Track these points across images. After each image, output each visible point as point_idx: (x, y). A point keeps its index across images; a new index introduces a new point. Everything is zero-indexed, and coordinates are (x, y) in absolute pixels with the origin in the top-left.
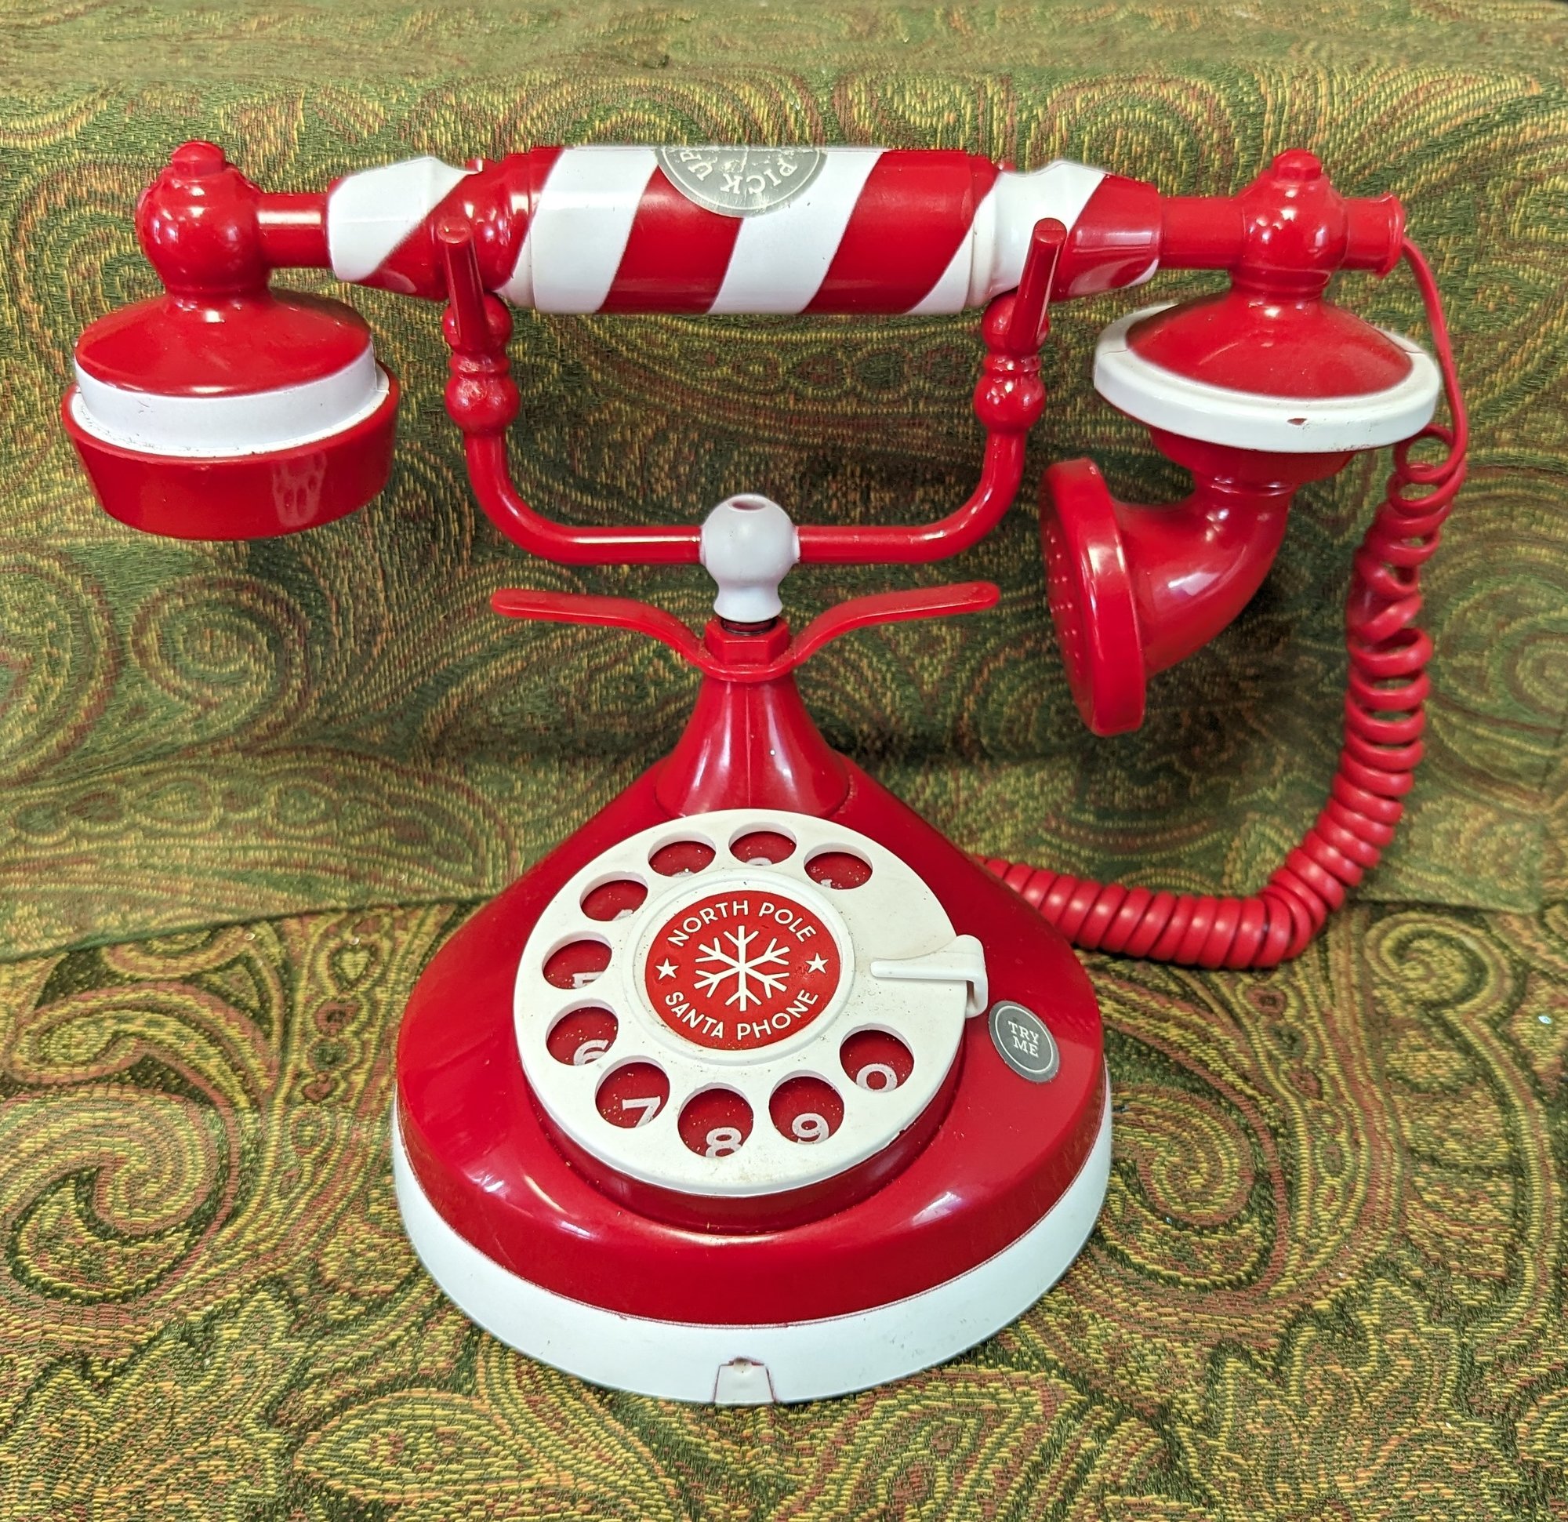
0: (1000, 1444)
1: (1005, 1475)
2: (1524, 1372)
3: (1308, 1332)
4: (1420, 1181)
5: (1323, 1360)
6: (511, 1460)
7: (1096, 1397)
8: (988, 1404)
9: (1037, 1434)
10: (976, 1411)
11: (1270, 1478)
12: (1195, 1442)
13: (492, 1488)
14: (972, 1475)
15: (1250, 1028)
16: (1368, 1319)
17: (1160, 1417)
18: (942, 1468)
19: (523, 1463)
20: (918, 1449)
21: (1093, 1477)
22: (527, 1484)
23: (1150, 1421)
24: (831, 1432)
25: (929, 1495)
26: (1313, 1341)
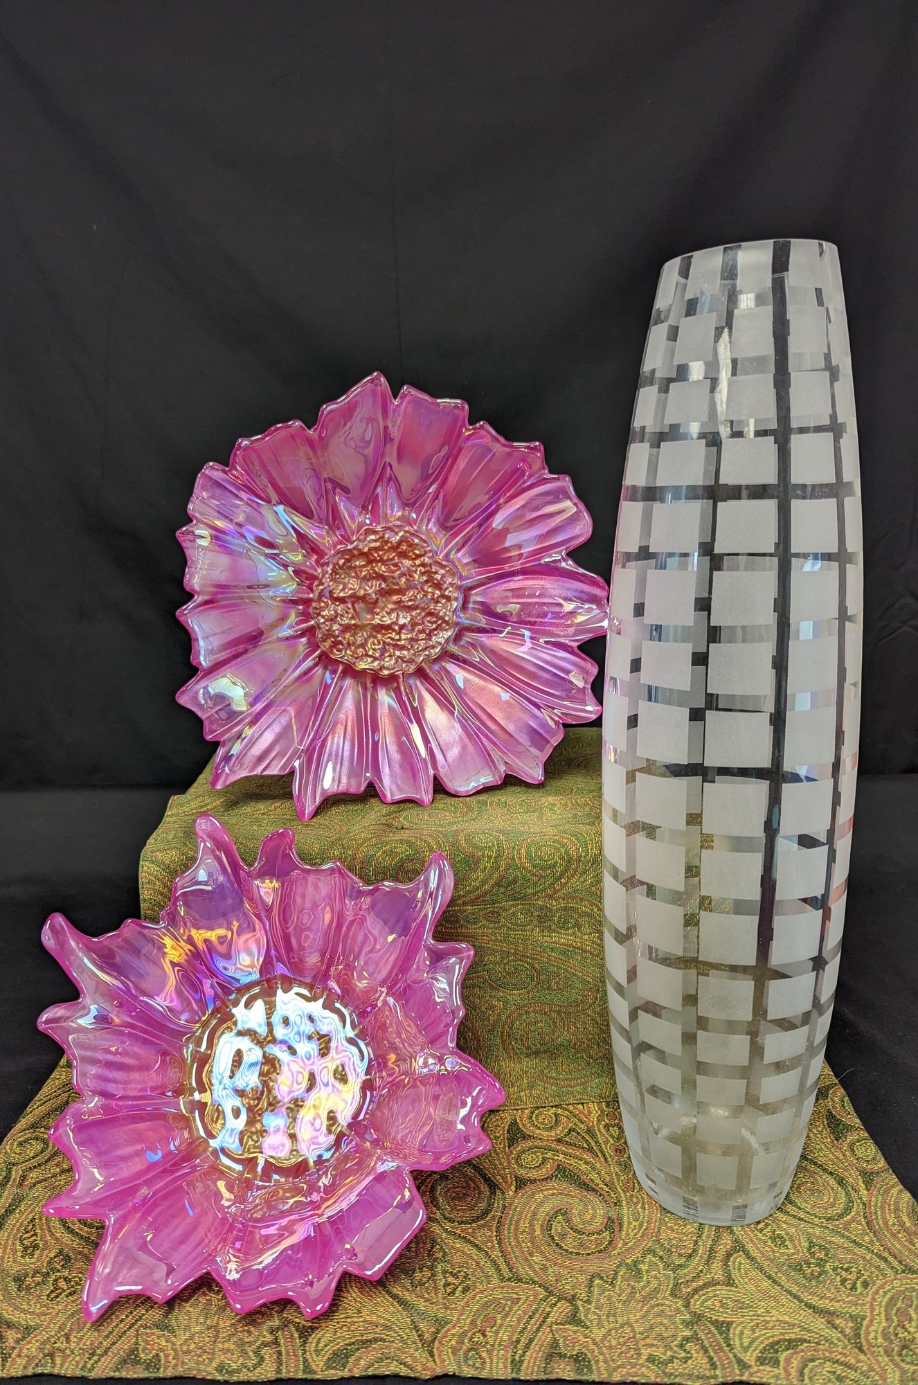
0: (519, 1309)
1: (520, 1319)
2: (694, 1285)
3: (623, 1271)
4: (667, 1219)
5: (628, 1280)
6: (355, 1311)
7: (551, 1293)
8: (515, 1296)
9: (531, 1306)
10: (511, 1299)
11: (608, 1316)
12: (584, 1307)
13: (349, 1320)
14: (508, 1319)
15: (611, 1163)
16: (644, 1268)
17: (572, 1299)
18: (499, 1317)
19: (359, 1312)
20: (490, 1310)
21: (549, 1320)
22: (361, 1319)
23: (568, 1301)
24: (462, 1303)
25: (495, 1325)
26: (625, 1274)
